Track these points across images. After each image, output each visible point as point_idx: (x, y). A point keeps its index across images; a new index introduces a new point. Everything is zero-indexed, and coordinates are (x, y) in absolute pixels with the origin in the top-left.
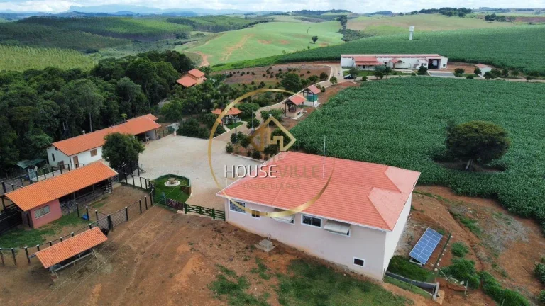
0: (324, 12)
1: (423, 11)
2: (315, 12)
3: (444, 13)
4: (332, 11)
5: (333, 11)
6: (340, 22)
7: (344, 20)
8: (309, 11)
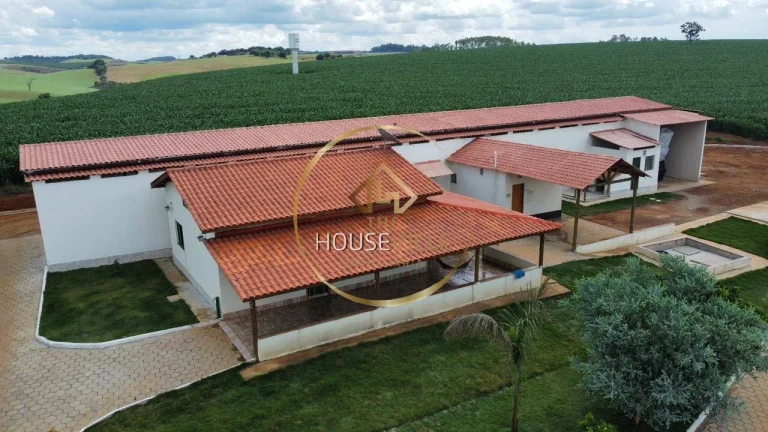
0: (64, 58)
1: (223, 53)
2: (48, 59)
3: (256, 54)
4: (78, 57)
5: (81, 57)
6: (93, 70)
7: (100, 67)
8: (37, 57)
